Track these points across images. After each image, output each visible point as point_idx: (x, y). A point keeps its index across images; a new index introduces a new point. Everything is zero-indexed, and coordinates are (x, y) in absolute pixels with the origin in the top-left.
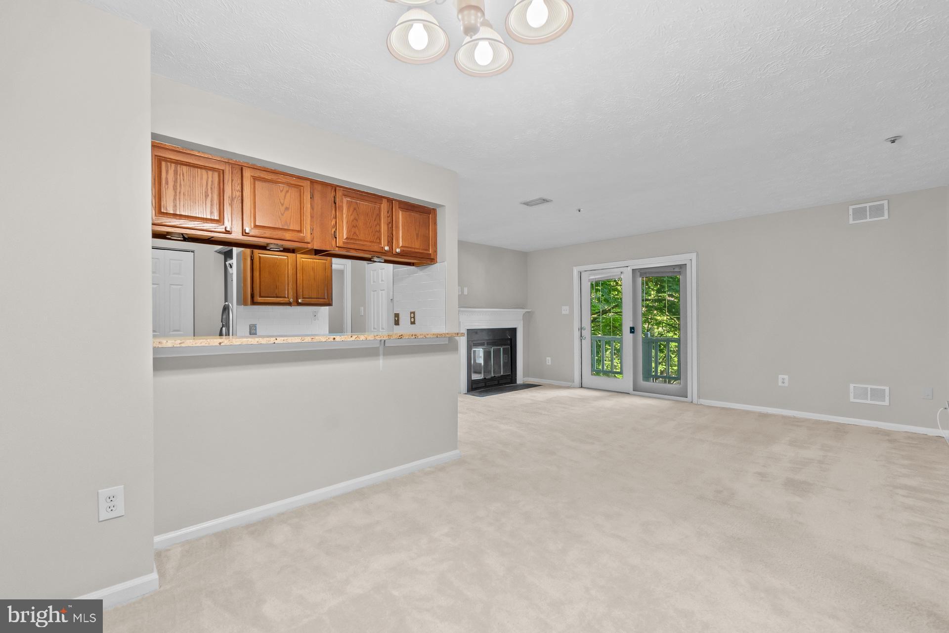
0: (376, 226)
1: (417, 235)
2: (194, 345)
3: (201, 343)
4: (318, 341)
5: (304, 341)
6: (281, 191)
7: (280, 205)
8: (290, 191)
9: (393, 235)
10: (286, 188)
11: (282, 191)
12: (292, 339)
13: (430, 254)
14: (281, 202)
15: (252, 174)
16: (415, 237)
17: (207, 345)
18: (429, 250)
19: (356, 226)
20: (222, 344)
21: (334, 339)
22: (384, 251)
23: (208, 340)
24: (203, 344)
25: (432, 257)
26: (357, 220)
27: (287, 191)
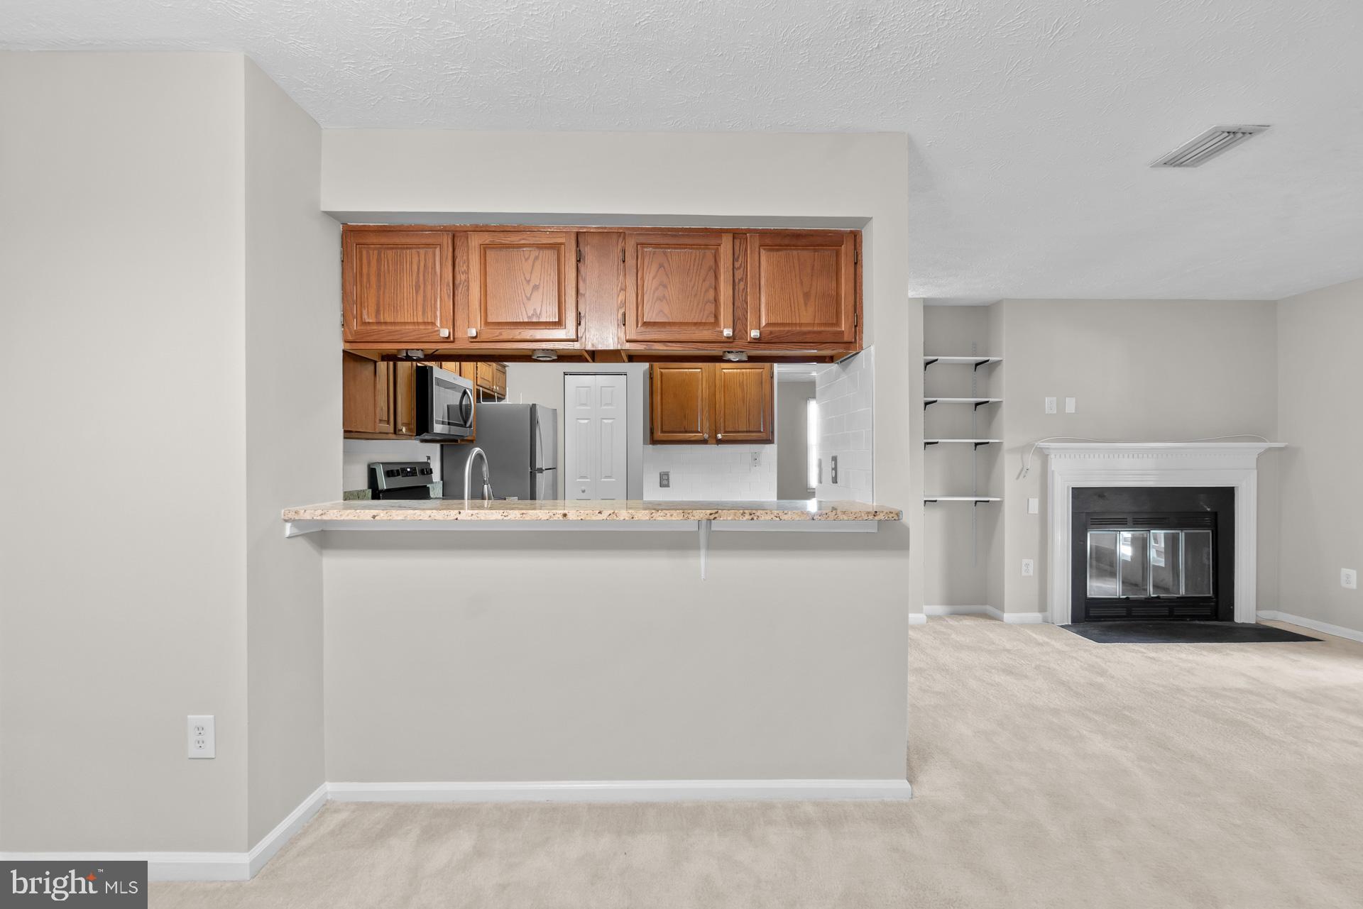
0: (707, 291)
1: (807, 296)
2: (339, 518)
3: (348, 515)
4: (534, 518)
5: (509, 518)
6: (526, 260)
7: (525, 282)
8: (541, 256)
9: (747, 303)
10: (535, 253)
11: (528, 258)
12: (485, 514)
13: (842, 332)
14: (525, 278)
15: (481, 242)
16: (802, 301)
17: (356, 518)
18: (838, 324)
19: (664, 297)
20: (377, 518)
21: (565, 515)
22: (724, 339)
23: (358, 511)
24: (351, 517)
25: (846, 339)
26: (665, 286)
27: (536, 258)
